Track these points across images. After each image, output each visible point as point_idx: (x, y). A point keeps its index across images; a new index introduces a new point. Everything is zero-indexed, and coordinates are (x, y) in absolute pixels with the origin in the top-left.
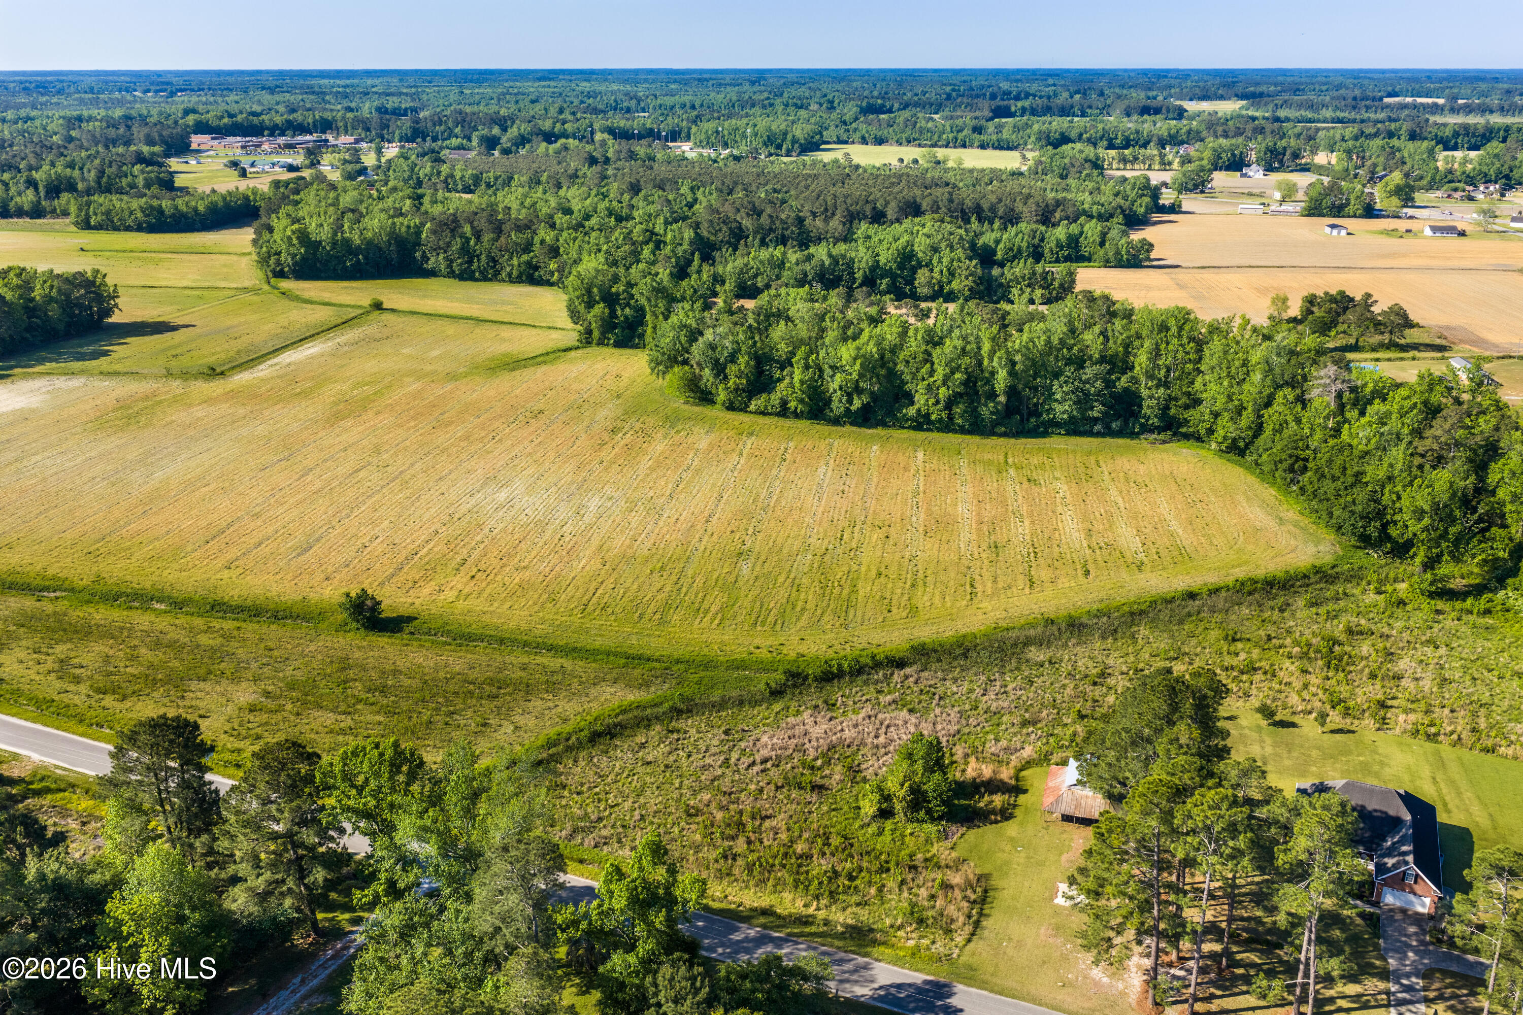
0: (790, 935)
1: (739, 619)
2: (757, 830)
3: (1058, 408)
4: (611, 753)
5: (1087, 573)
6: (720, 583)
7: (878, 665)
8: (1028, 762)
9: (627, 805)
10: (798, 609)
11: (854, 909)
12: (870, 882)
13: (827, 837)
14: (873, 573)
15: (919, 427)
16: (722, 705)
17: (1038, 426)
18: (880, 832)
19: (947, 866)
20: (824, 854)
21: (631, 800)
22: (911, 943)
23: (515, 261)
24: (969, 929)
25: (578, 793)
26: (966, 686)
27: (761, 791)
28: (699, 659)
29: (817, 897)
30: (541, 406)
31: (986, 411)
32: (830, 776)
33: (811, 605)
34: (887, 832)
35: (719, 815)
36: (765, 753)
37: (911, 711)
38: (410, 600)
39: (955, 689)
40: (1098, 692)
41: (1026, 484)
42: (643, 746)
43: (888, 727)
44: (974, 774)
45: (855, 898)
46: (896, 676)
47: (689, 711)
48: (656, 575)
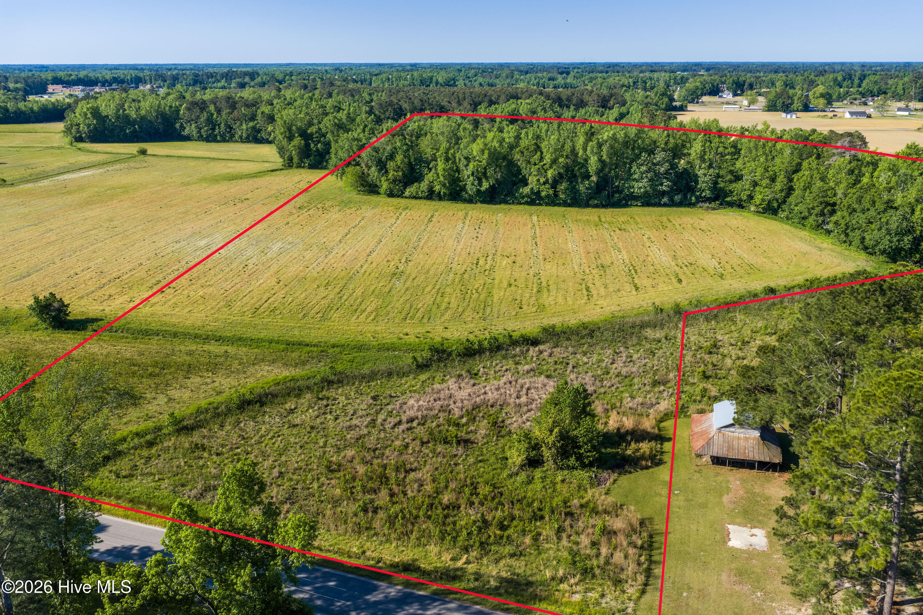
0: (435, 593)
1: (391, 315)
2: (401, 483)
3: (636, 185)
4: (260, 419)
5: (680, 281)
6: (377, 292)
7: (514, 343)
8: (666, 415)
9: (266, 464)
10: (443, 307)
11: (508, 561)
12: (524, 531)
13: (474, 487)
14: (505, 284)
15: (532, 203)
16: (372, 376)
17: (620, 200)
18: (530, 481)
19: (606, 512)
20: (472, 504)
21: (272, 459)
22: (577, 598)
23: (244, 127)
24: (641, 578)
25: (218, 454)
26: (595, 358)
27: (406, 446)
28: (353, 343)
29: (466, 549)
30: (248, 196)
31: (583, 187)
32: (475, 432)
33: (453, 305)
34: (537, 480)
35: (361, 469)
36: (411, 413)
37: (548, 377)
38: (102, 308)
39: (585, 359)
40: (714, 358)
41: (618, 231)
42: (292, 411)
43: (528, 389)
44: (616, 425)
45: (508, 549)
46: (531, 352)
47: (340, 382)
48: (322, 289)
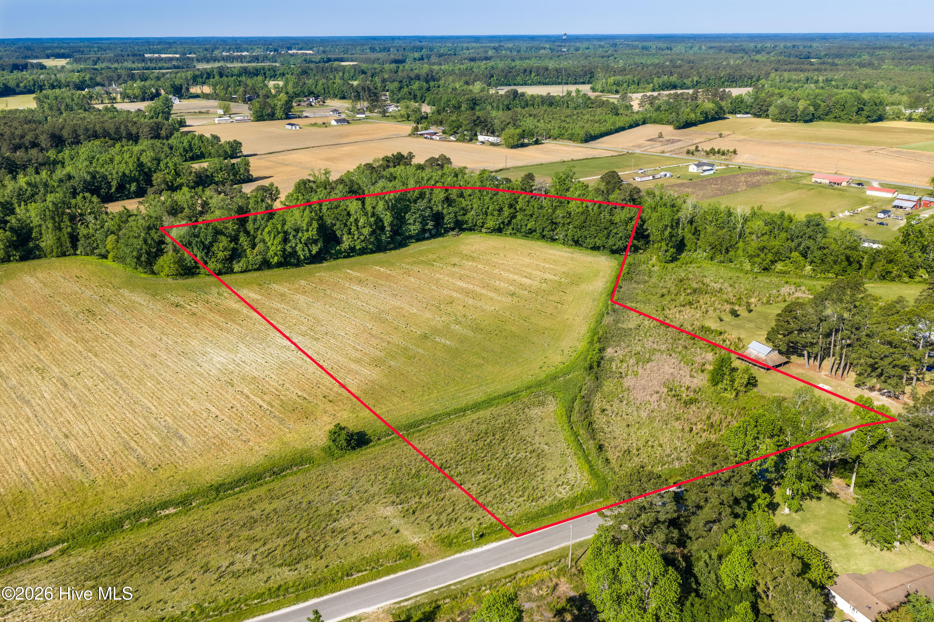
3: (412, 227)
15: (348, 256)
17: (402, 241)
